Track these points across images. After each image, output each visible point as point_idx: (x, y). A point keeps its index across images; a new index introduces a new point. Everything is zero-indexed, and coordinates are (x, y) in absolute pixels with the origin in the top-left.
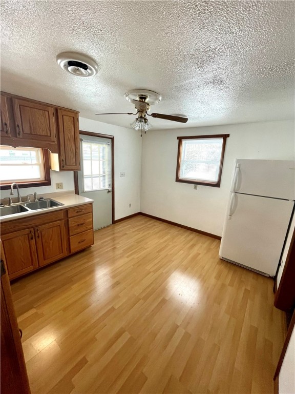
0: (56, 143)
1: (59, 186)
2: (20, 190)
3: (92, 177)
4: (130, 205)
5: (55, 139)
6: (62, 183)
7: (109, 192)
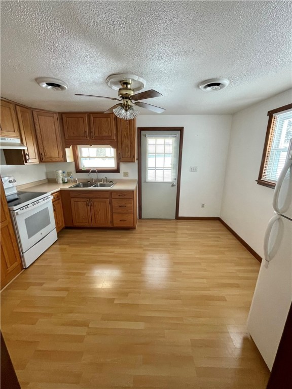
0: (116, 140)
1: (126, 174)
2: (98, 174)
3: (155, 169)
4: (203, 205)
5: (115, 138)
6: (128, 172)
7: (173, 185)
